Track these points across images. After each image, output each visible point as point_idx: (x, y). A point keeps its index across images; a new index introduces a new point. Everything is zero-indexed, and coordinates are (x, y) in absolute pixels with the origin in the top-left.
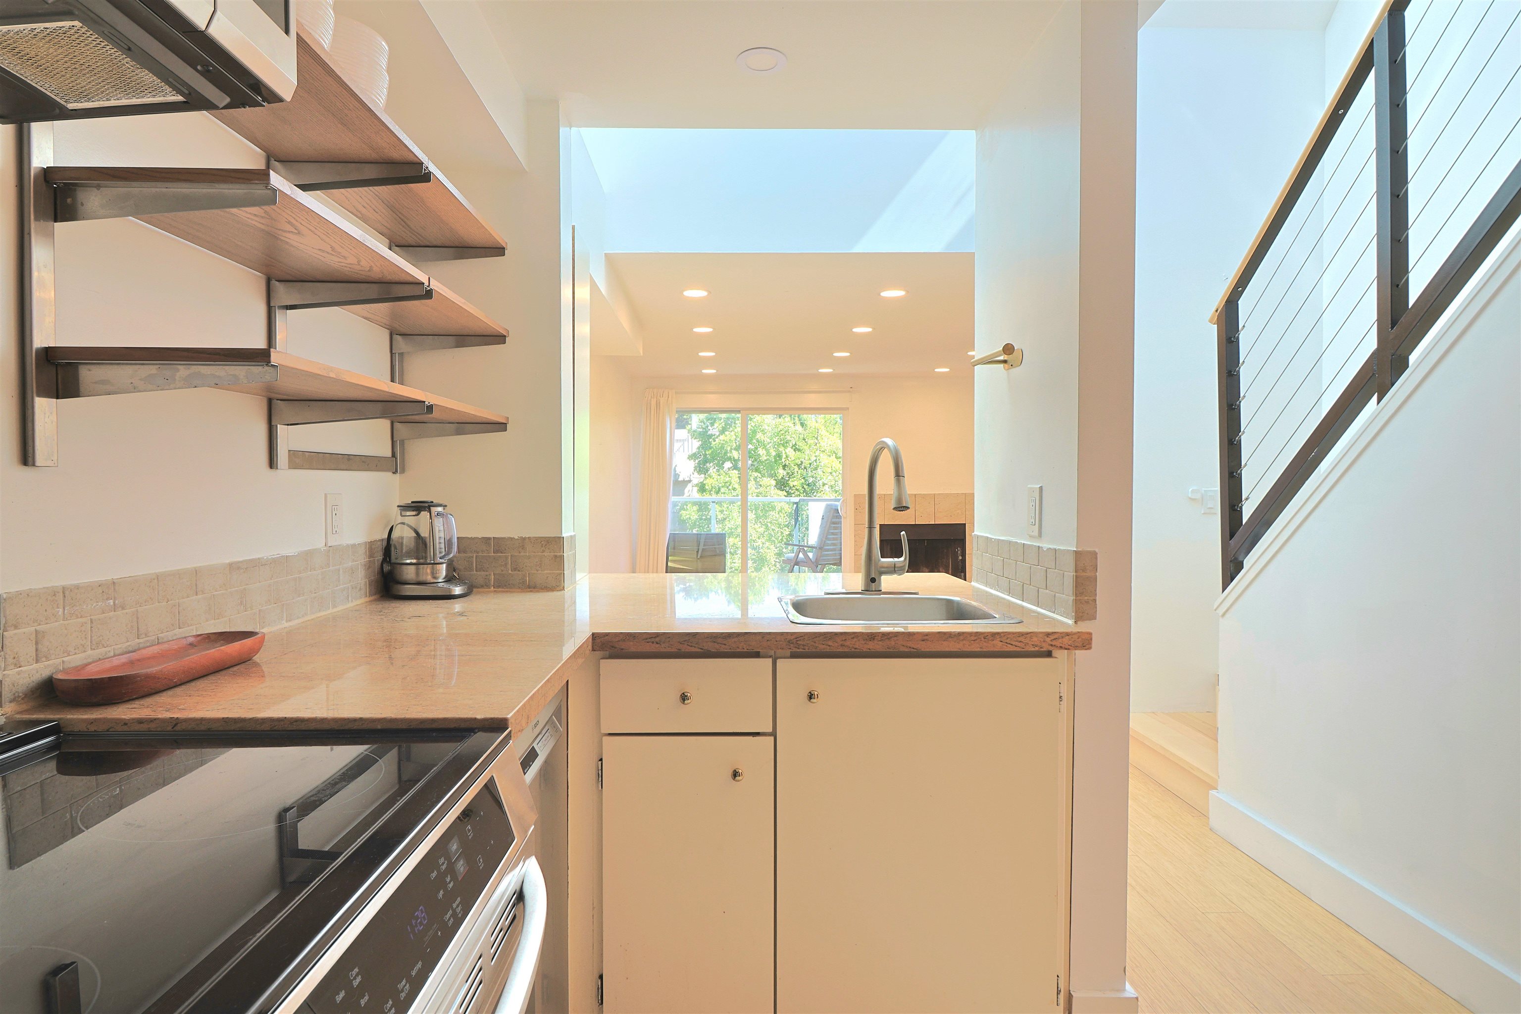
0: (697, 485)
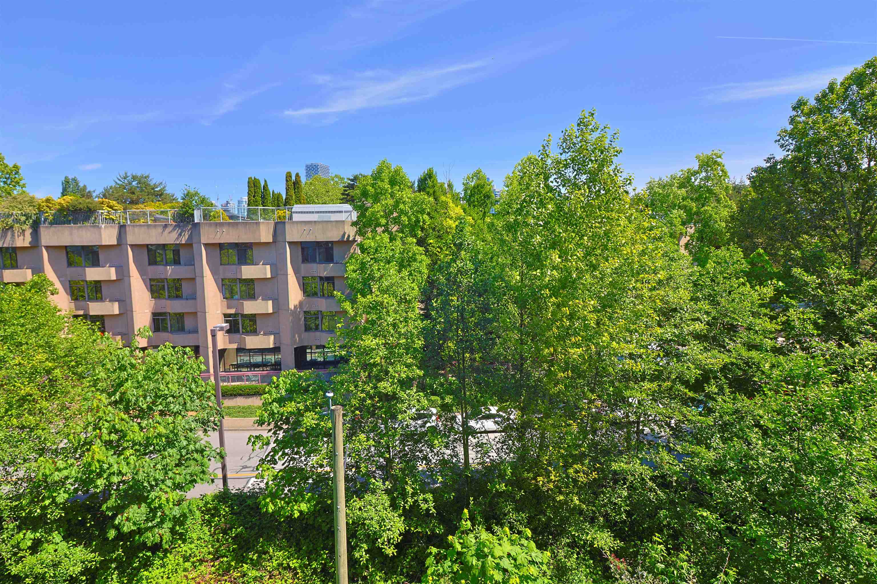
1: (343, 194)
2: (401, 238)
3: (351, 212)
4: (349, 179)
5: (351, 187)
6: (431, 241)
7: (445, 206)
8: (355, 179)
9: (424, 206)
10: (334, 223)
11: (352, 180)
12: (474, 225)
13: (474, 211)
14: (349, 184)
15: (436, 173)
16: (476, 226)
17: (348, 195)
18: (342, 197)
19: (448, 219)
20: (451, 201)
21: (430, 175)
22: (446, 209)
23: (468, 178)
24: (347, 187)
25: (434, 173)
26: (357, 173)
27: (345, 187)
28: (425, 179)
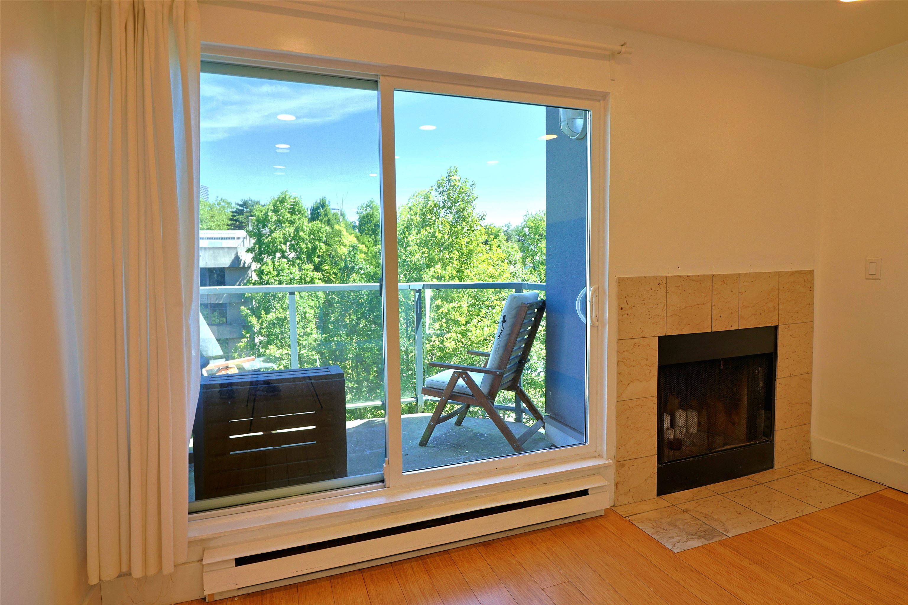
0: (255, 270)
1: (231, 220)
2: (298, 264)
3: (243, 238)
4: (238, 205)
5: (239, 212)
6: (326, 268)
7: (339, 234)
8: (245, 204)
9: (321, 235)
10: (226, 250)
11: (241, 206)
12: (367, 253)
13: (366, 239)
14: (238, 209)
15: (329, 202)
16: (369, 253)
17: (236, 220)
18: (230, 222)
19: (342, 247)
20: (345, 230)
21: (323, 204)
22: (340, 237)
23: (362, 207)
24: (236, 212)
25: (327, 202)
26: (246, 198)
27: (233, 212)
28: (318, 208)
